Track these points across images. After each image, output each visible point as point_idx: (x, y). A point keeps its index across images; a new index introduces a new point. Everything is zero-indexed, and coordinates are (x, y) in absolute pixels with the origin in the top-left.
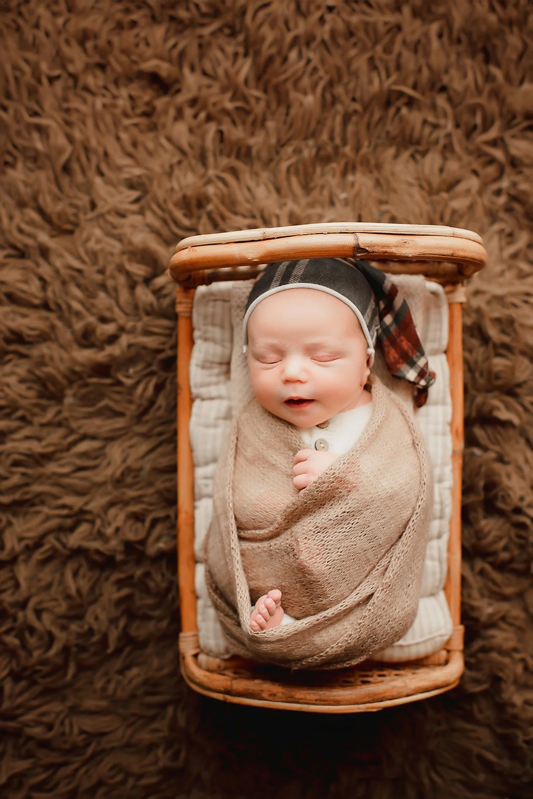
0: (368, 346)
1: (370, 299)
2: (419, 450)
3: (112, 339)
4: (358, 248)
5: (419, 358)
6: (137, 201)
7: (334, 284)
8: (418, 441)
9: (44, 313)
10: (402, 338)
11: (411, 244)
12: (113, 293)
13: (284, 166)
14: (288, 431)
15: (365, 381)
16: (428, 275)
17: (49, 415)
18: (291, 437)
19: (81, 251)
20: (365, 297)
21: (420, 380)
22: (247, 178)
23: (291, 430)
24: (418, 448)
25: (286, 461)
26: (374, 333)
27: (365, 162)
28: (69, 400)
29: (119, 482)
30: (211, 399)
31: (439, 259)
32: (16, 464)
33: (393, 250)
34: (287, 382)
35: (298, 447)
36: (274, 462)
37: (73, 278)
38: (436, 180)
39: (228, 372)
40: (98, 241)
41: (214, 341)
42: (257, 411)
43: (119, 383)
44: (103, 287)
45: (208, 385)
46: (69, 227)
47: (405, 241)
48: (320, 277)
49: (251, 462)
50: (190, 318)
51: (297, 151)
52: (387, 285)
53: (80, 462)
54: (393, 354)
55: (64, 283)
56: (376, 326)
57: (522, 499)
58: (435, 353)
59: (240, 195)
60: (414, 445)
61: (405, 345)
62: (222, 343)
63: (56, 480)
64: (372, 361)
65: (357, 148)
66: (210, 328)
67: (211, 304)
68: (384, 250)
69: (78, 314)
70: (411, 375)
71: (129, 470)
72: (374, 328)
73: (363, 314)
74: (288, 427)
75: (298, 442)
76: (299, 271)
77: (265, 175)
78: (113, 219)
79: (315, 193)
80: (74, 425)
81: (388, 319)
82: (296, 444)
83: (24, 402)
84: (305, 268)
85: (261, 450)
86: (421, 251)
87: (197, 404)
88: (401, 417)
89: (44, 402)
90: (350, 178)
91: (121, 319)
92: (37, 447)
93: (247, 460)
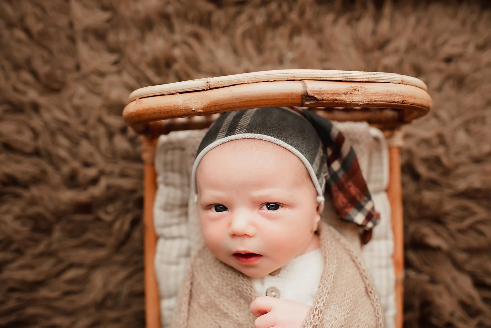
0: (318, 194)
1: (318, 147)
2: (372, 298)
3: (94, 181)
4: (306, 96)
5: (366, 202)
6: (116, 63)
7: (281, 133)
8: (371, 289)
9: (36, 160)
10: (350, 183)
11: (361, 91)
12: (94, 141)
13: (239, 31)
14: (239, 280)
15: (315, 228)
16: (371, 122)
17: (42, 247)
18: (242, 286)
19: (68, 107)
20: (313, 145)
21: (367, 223)
22: (209, 42)
23: (242, 278)
24: (372, 296)
25: (238, 309)
26: (322, 180)
27: (309, 26)
28: (57, 234)
29: (100, 305)
30: (173, 238)
31: (382, 107)
32: (12, 290)
33: (343, 98)
34: (234, 235)
35: (249, 295)
36: (225, 311)
37: (60, 130)
38: (369, 41)
39: (186, 214)
40: (82, 97)
41: (173, 185)
42: (210, 257)
43: (98, 219)
44: (86, 136)
45: (169, 225)
46: (56, 85)
47: (355, 88)
48: (267, 126)
49: (204, 309)
50: (153, 164)
51: (251, 18)
52: (335, 132)
53: (66, 287)
54: (341, 199)
55: (53, 134)
56: (325, 173)
57: (452, 314)
58: (377, 192)
59: (203, 56)
60: (368, 292)
61: (353, 190)
62: (182, 187)
63: (48, 303)
64: (322, 208)
65: (302, 14)
66: (170, 175)
67: (170, 152)
68: (334, 97)
69: (64, 161)
70: (359, 218)
71: (108, 296)
72: (323, 175)
73: (312, 163)
74: (239, 276)
75: (249, 290)
76: (245, 121)
77: (224, 39)
78: (95, 78)
79: (267, 55)
80: (62, 255)
81: (336, 166)
82: (247, 293)
83: (17, 237)
84: (252, 118)
85: (213, 298)
86: (371, 98)
87: (161, 242)
88: (352, 263)
89: (37, 236)
90: (296, 40)
91: (101, 163)
92: (29, 275)
93: (201, 307)
